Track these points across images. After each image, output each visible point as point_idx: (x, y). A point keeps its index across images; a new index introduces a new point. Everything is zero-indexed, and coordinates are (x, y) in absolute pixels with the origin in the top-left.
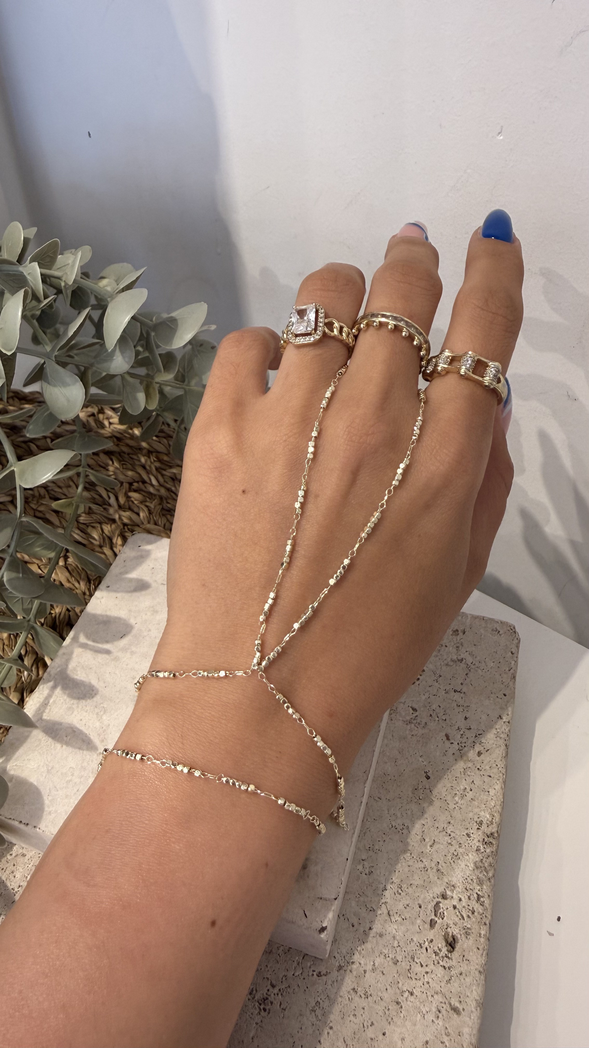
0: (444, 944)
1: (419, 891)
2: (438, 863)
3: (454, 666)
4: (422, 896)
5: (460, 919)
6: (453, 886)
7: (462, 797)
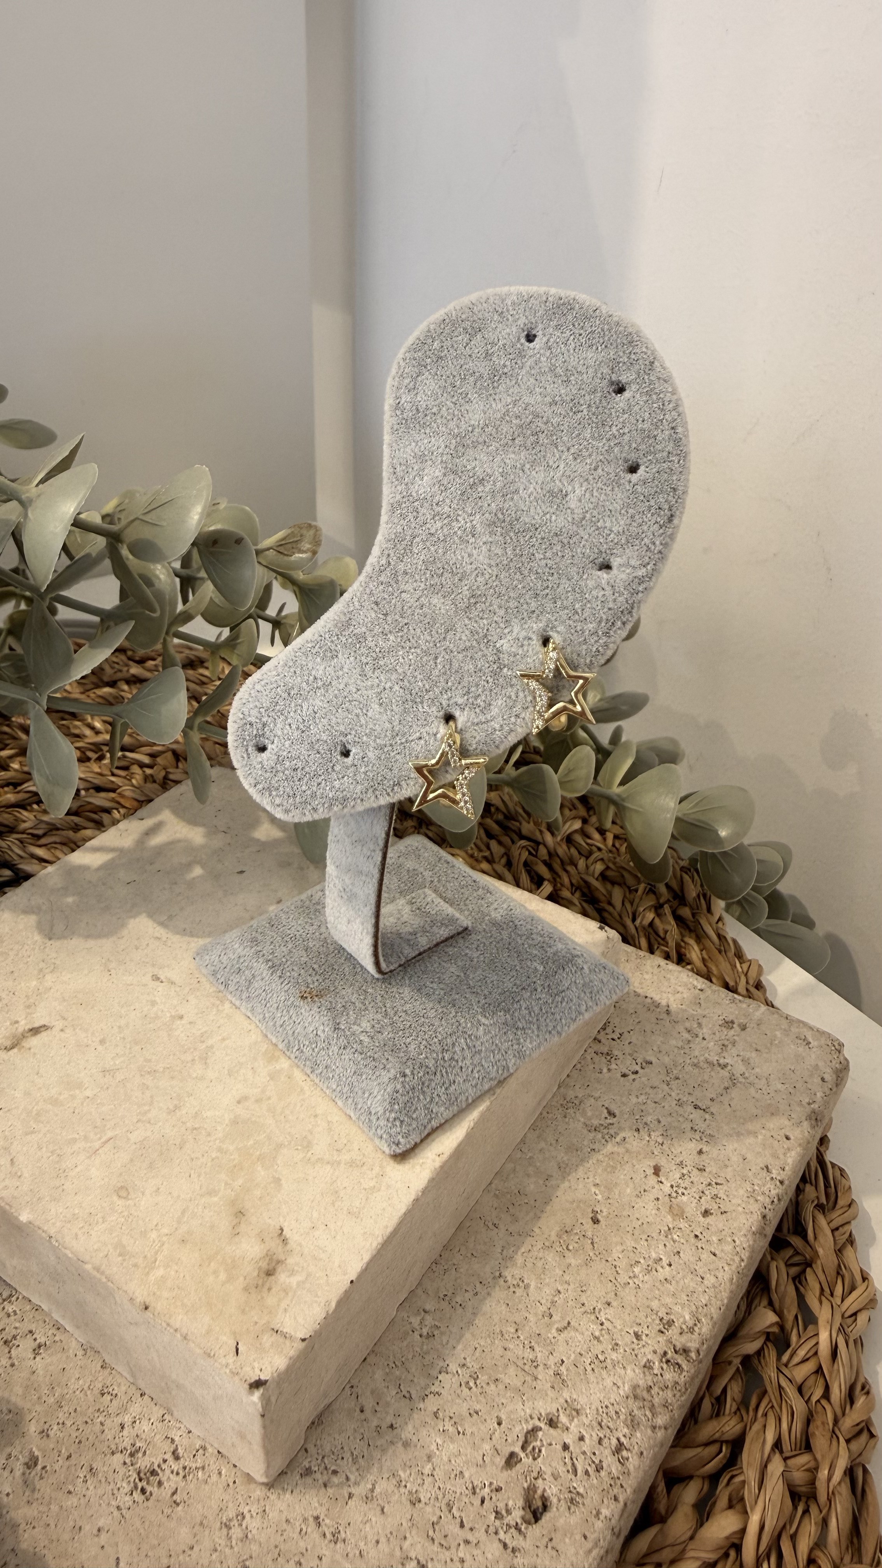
0: (520, 1503)
1: (508, 1394)
2: (563, 1361)
3: (709, 1070)
4: (510, 1407)
5: (568, 1471)
6: (577, 1411)
7: (649, 1271)
